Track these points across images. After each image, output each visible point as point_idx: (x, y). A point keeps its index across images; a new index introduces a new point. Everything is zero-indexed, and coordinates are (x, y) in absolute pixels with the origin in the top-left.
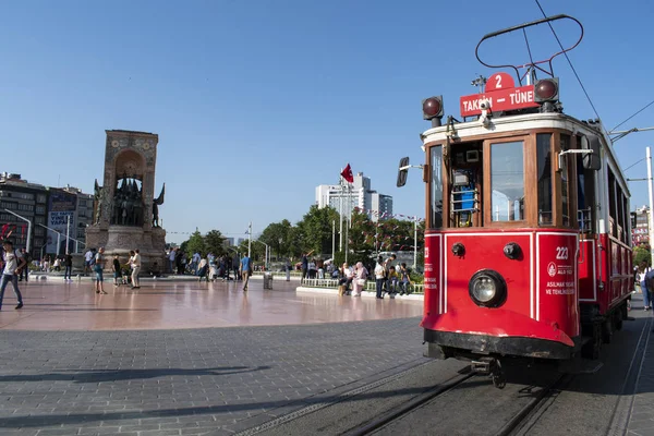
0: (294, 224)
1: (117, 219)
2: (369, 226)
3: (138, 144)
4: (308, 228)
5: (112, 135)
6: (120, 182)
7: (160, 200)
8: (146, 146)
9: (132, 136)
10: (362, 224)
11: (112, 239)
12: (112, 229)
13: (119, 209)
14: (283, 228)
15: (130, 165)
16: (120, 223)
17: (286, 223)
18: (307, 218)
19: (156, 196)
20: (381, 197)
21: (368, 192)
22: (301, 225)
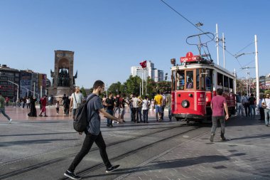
0: (122, 84)
1: (60, 84)
2: (154, 84)
3: (67, 55)
4: (128, 85)
5: (57, 52)
6: (60, 70)
7: (76, 77)
8: (70, 56)
9: (64, 52)
10: (151, 83)
11: (58, 92)
12: (58, 88)
13: (61, 81)
14: (118, 85)
15: (64, 63)
16: (61, 86)
17: (119, 83)
18: (128, 81)
19: (74, 75)
20: (159, 71)
21: (153, 69)
22: (125, 84)
